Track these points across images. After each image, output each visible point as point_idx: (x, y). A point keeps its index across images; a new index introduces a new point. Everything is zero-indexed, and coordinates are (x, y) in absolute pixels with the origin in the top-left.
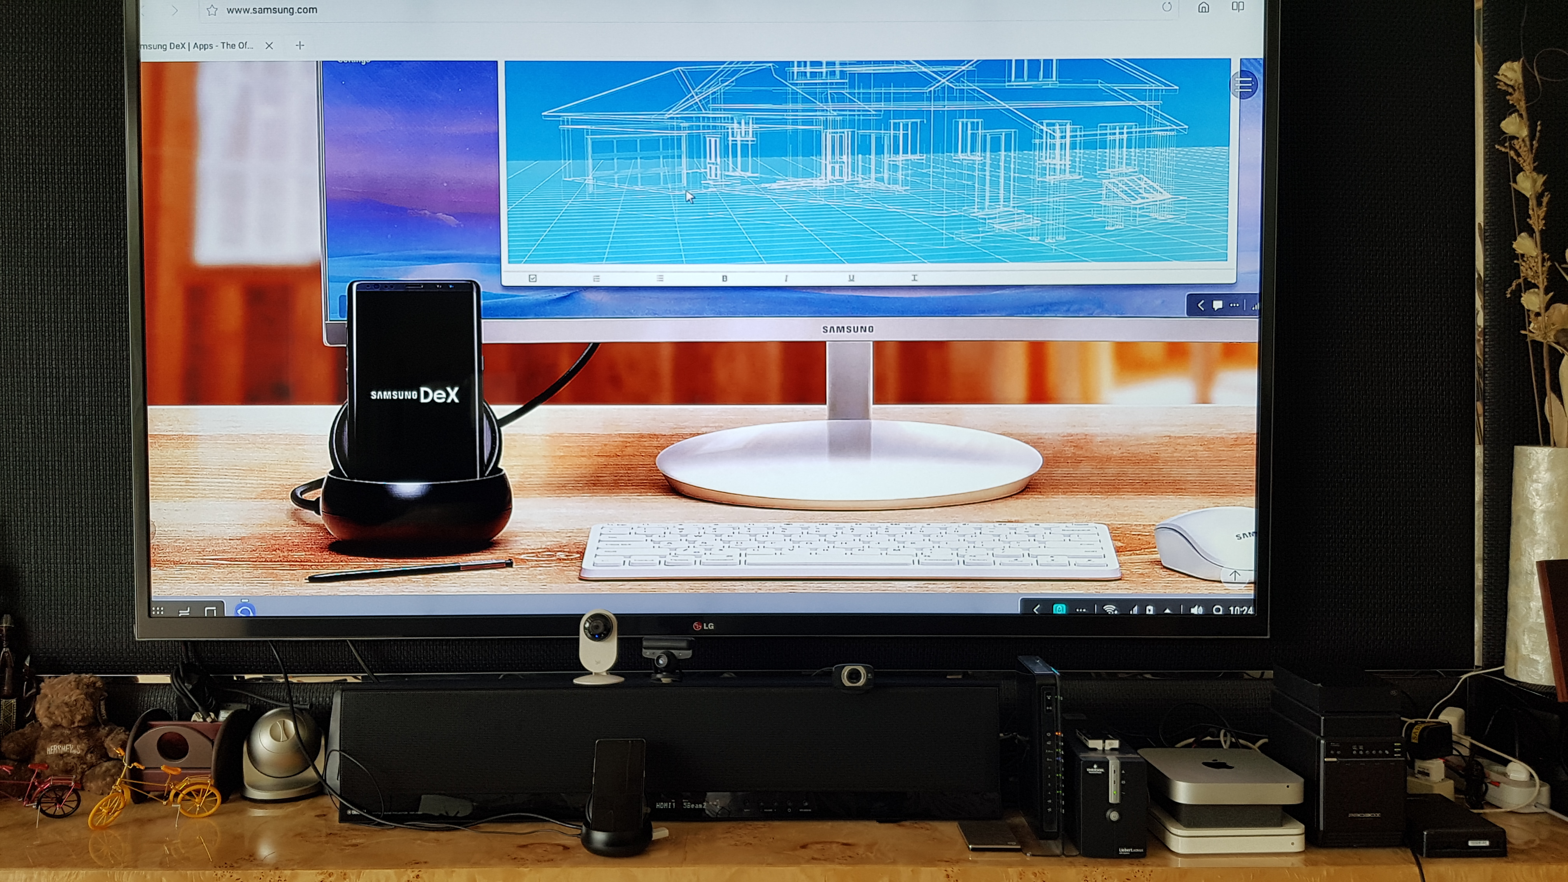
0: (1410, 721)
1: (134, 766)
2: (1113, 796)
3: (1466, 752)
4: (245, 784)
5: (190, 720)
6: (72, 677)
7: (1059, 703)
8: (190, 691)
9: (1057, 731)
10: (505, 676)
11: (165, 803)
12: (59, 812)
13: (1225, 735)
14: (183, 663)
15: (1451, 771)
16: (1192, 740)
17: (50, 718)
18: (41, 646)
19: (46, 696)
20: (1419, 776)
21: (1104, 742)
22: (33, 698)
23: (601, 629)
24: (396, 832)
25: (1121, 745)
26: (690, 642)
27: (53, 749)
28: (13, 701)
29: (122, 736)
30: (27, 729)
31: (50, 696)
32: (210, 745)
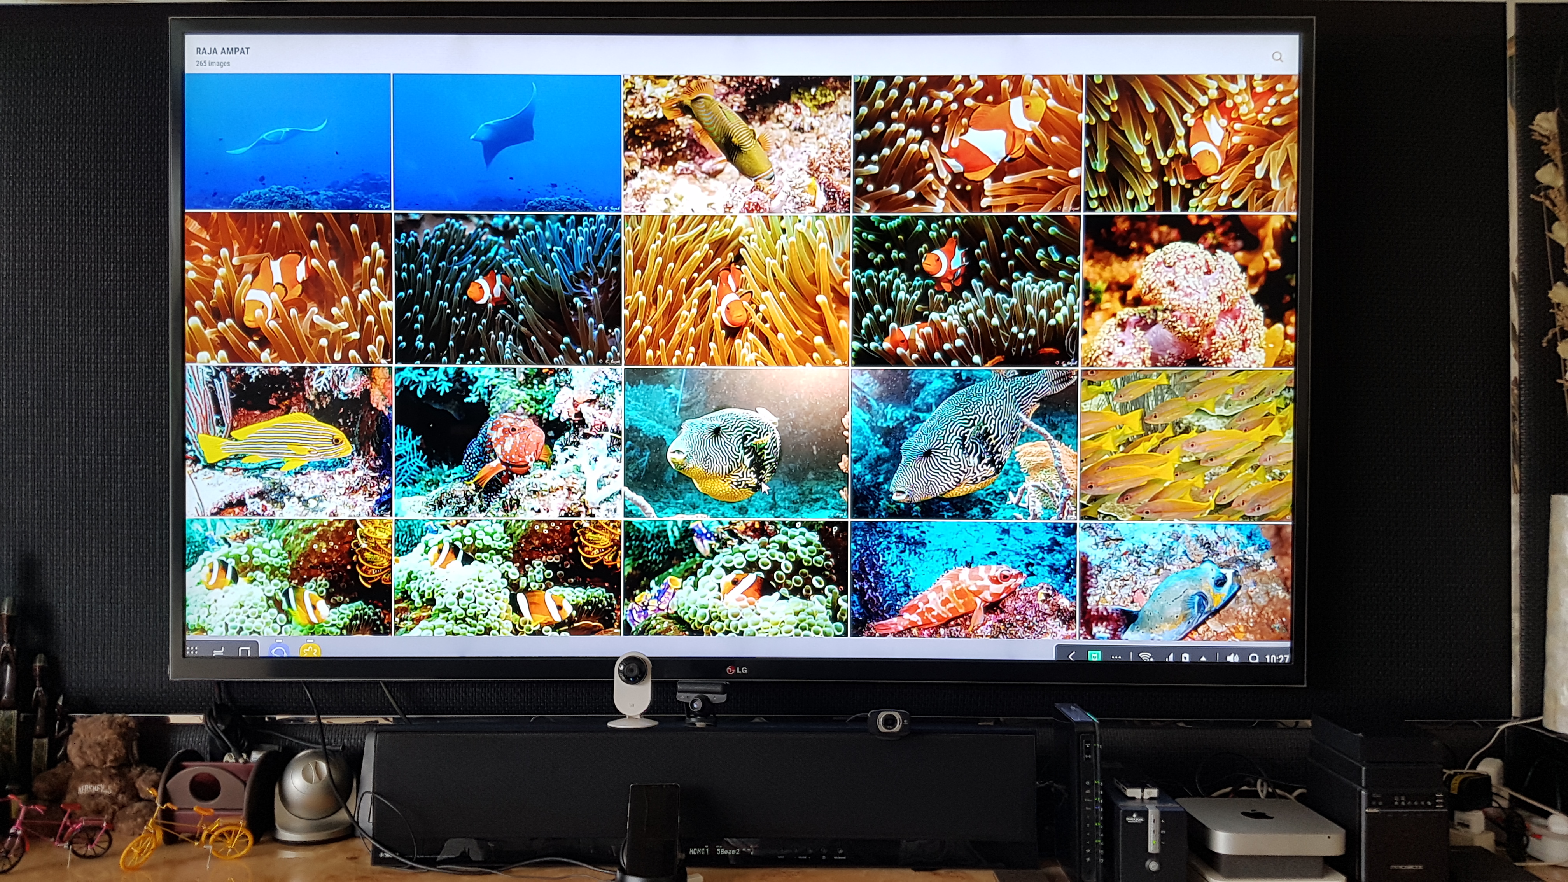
0: (1448, 772)
1: (167, 807)
2: (1153, 846)
3: (1505, 804)
4: (277, 825)
5: (222, 760)
6: (104, 717)
7: (1098, 753)
8: (223, 732)
9: (1096, 780)
10: (537, 719)
11: (196, 844)
12: (90, 851)
13: (1262, 785)
14: (216, 704)
15: (1491, 823)
16: (1229, 789)
17: (82, 758)
18: (74, 684)
19: (79, 736)
20: (1459, 827)
21: (1143, 791)
22: (66, 737)
23: (636, 672)
24: (429, 876)
25: (1160, 793)
26: (724, 686)
27: (85, 789)
28: (46, 741)
29: (154, 777)
30: (59, 769)
31: (82, 736)
32: (243, 786)
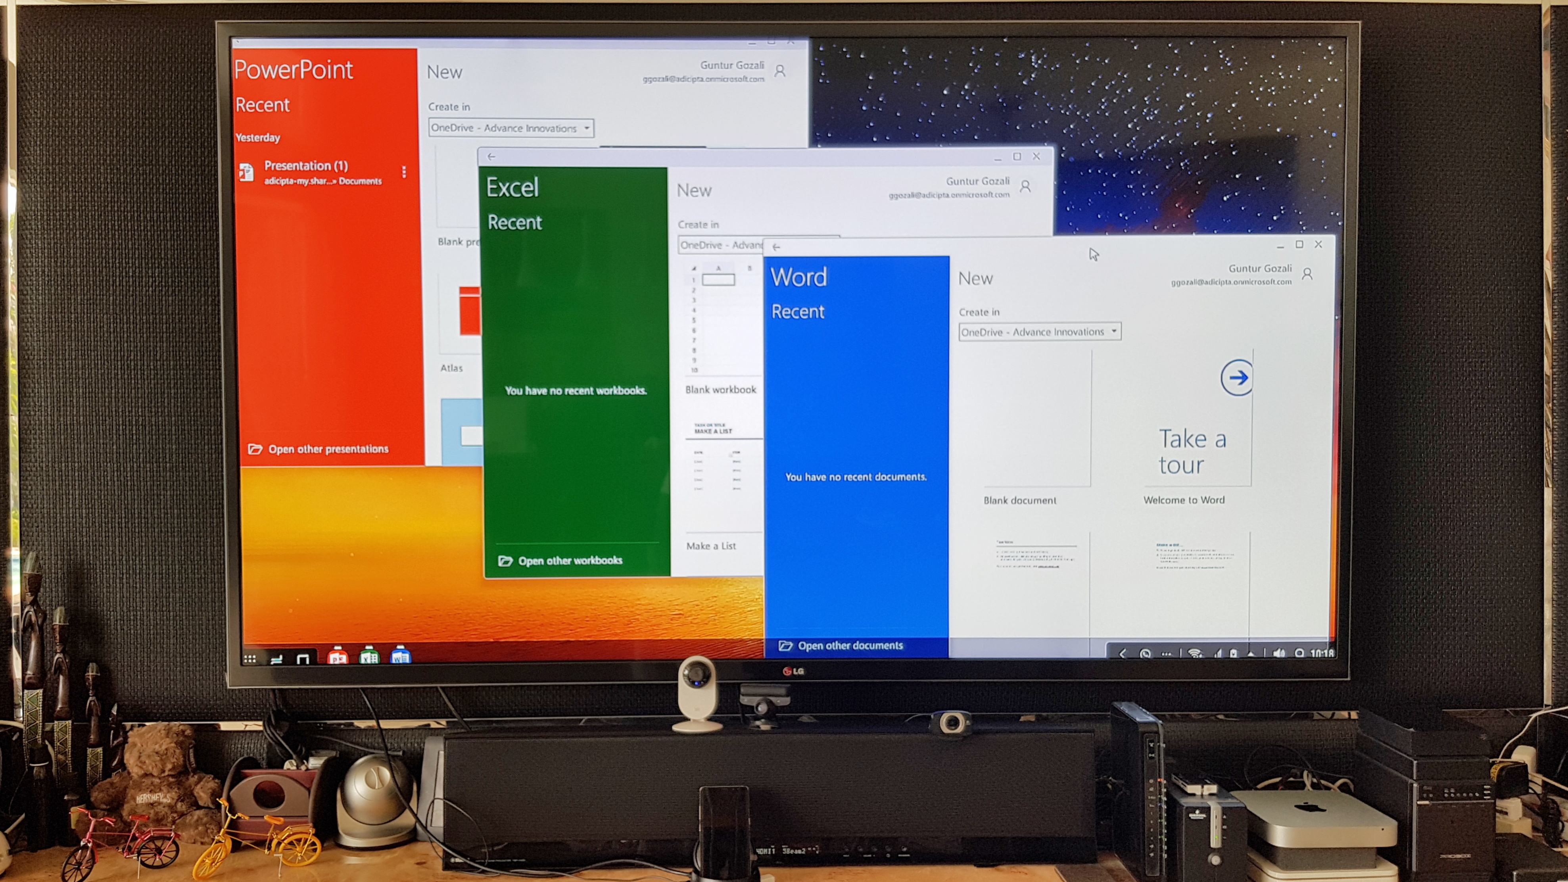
1: (239, 817)
2: (1215, 841)
4: (340, 831)
5: (282, 767)
6: (162, 725)
7: (1161, 751)
8: (283, 739)
9: (1160, 777)
11: (263, 851)
12: (158, 862)
13: (1308, 777)
15: (1528, 810)
16: (1277, 780)
17: (140, 767)
19: (135, 745)
20: (1501, 816)
21: (1203, 787)
23: (700, 677)
27: (143, 798)
28: (100, 750)
29: (215, 785)
31: (139, 745)
32: (307, 793)
